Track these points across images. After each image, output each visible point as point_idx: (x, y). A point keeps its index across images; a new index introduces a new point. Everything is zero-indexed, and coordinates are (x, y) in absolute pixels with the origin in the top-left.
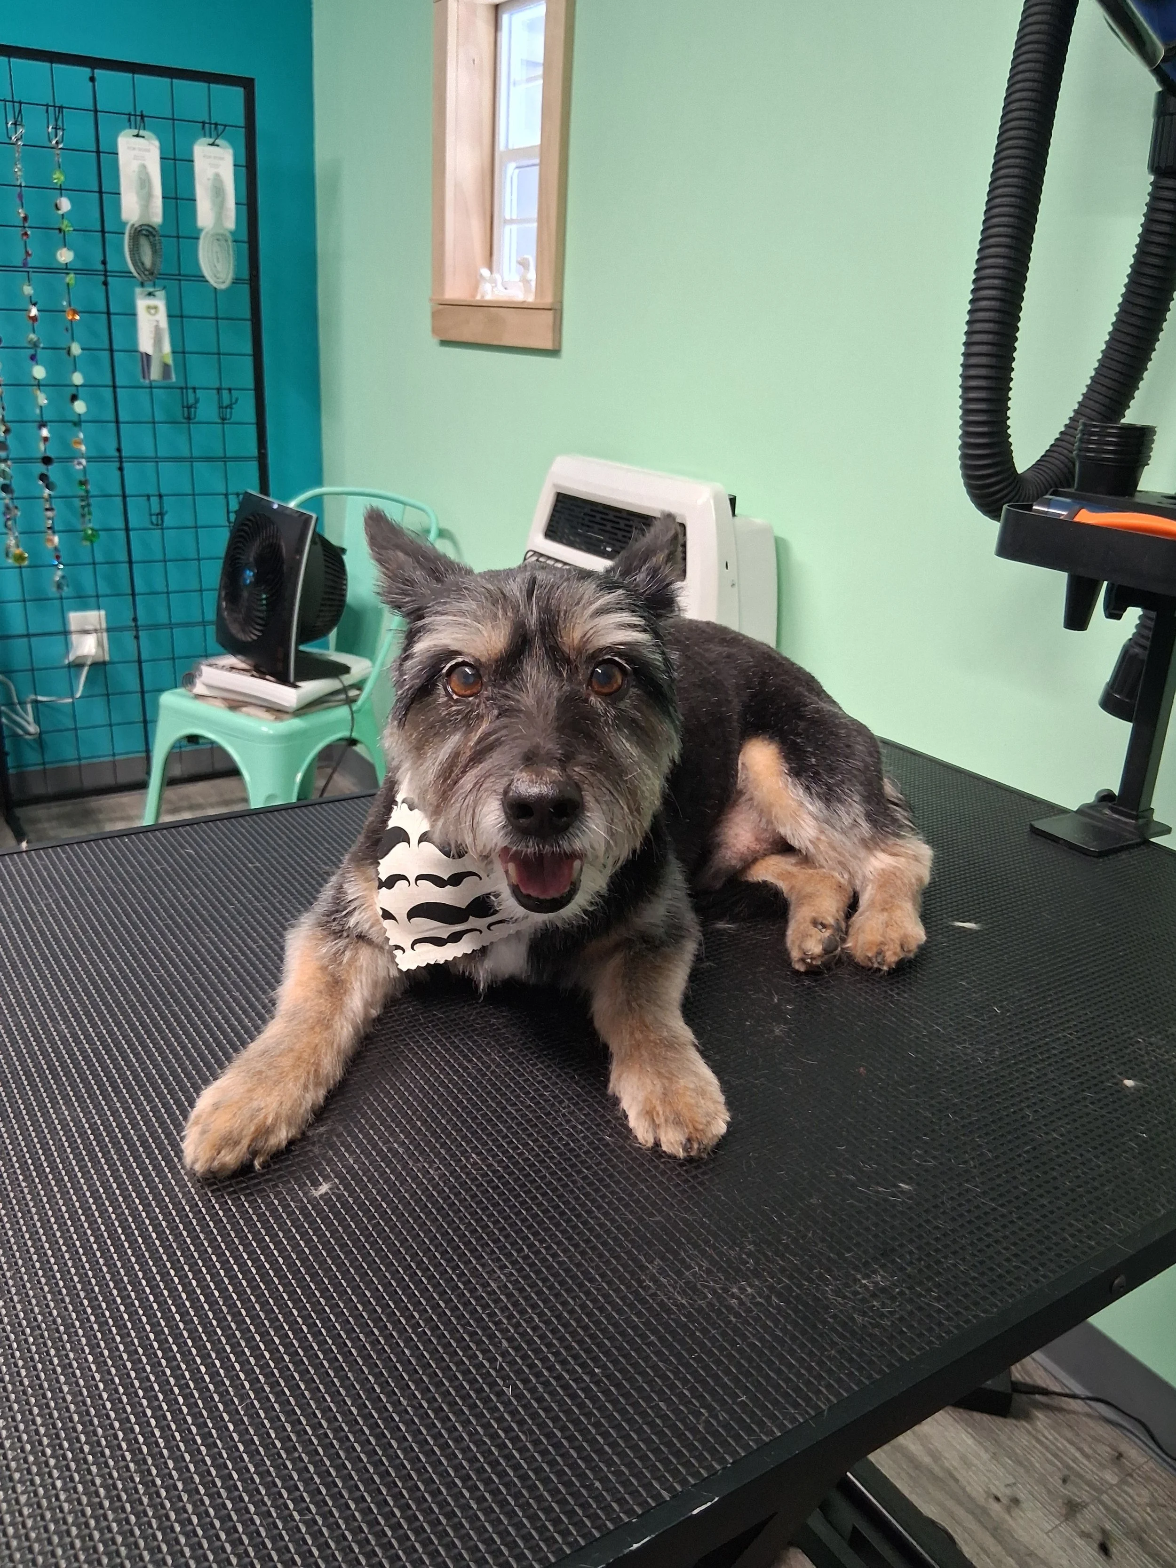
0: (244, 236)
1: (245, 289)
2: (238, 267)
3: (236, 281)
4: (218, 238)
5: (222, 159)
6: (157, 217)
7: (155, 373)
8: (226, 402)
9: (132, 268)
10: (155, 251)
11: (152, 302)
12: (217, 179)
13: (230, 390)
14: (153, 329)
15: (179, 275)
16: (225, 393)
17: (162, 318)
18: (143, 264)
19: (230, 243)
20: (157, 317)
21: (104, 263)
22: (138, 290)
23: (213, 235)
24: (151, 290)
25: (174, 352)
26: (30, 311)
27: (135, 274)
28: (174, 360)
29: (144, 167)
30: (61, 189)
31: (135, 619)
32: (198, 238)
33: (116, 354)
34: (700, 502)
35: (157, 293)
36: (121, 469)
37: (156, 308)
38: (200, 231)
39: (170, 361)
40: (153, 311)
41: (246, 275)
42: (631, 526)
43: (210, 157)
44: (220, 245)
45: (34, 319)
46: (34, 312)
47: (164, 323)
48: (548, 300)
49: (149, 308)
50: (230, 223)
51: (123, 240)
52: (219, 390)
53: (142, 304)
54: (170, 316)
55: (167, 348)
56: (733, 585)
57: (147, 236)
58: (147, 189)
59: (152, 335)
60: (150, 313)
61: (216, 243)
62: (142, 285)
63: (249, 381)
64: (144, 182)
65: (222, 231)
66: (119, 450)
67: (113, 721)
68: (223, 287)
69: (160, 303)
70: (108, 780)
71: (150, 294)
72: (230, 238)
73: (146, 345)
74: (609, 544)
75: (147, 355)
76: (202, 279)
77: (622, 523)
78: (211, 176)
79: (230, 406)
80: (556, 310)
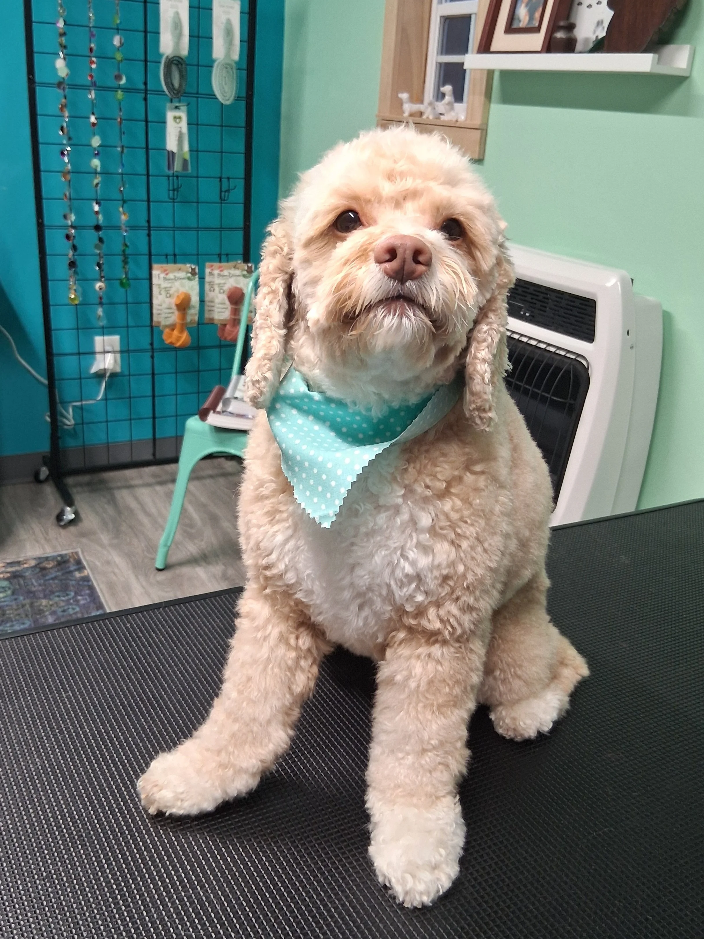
0: (244, 66)
1: (243, 104)
2: (239, 89)
3: (238, 98)
4: (226, 66)
5: (232, 7)
6: (184, 51)
7: (177, 166)
8: (224, 188)
9: (165, 88)
10: (182, 76)
11: (177, 113)
12: (229, 22)
13: (228, 178)
14: (178, 134)
15: (197, 93)
16: (224, 181)
17: (184, 125)
18: (173, 85)
19: (235, 71)
20: (180, 125)
21: (145, 84)
22: (168, 105)
23: (223, 65)
24: (177, 105)
25: (191, 151)
26: (89, 118)
27: (167, 92)
28: (191, 156)
29: (177, 14)
30: (118, 29)
31: (152, 344)
32: (212, 67)
33: (150, 152)
34: (609, 284)
35: (181, 107)
36: (149, 235)
37: (180, 118)
38: (213, 61)
39: (187, 157)
40: (178, 120)
41: (244, 94)
42: (548, 299)
43: (223, 6)
44: (228, 72)
45: (94, 124)
46: (93, 119)
47: (185, 130)
48: (477, 122)
49: (175, 118)
50: (236, 56)
51: (159, 68)
52: (221, 179)
53: (170, 115)
54: (189, 124)
55: (186, 148)
56: (632, 348)
57: (177, 65)
58: (178, 31)
59: (177, 138)
60: (175, 121)
61: (225, 70)
62: (171, 101)
63: (241, 172)
64: (177, 25)
65: (229, 62)
66: (149, 221)
67: (132, 417)
68: (228, 103)
69: (183, 115)
70: (125, 458)
71: (176, 108)
72: (234, 65)
73: (172, 145)
74: (528, 310)
75: (173, 152)
76: (213, 96)
77: (541, 296)
78: (224, 21)
79: (228, 191)
80: (483, 130)
